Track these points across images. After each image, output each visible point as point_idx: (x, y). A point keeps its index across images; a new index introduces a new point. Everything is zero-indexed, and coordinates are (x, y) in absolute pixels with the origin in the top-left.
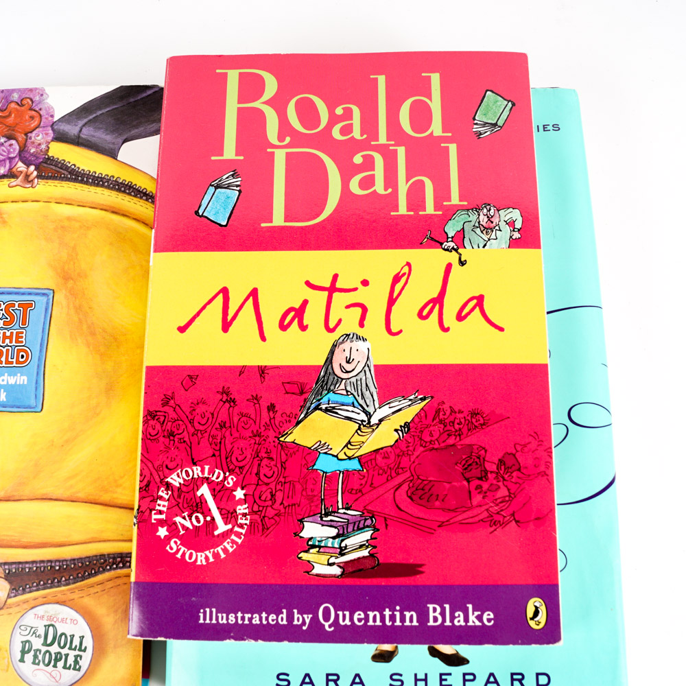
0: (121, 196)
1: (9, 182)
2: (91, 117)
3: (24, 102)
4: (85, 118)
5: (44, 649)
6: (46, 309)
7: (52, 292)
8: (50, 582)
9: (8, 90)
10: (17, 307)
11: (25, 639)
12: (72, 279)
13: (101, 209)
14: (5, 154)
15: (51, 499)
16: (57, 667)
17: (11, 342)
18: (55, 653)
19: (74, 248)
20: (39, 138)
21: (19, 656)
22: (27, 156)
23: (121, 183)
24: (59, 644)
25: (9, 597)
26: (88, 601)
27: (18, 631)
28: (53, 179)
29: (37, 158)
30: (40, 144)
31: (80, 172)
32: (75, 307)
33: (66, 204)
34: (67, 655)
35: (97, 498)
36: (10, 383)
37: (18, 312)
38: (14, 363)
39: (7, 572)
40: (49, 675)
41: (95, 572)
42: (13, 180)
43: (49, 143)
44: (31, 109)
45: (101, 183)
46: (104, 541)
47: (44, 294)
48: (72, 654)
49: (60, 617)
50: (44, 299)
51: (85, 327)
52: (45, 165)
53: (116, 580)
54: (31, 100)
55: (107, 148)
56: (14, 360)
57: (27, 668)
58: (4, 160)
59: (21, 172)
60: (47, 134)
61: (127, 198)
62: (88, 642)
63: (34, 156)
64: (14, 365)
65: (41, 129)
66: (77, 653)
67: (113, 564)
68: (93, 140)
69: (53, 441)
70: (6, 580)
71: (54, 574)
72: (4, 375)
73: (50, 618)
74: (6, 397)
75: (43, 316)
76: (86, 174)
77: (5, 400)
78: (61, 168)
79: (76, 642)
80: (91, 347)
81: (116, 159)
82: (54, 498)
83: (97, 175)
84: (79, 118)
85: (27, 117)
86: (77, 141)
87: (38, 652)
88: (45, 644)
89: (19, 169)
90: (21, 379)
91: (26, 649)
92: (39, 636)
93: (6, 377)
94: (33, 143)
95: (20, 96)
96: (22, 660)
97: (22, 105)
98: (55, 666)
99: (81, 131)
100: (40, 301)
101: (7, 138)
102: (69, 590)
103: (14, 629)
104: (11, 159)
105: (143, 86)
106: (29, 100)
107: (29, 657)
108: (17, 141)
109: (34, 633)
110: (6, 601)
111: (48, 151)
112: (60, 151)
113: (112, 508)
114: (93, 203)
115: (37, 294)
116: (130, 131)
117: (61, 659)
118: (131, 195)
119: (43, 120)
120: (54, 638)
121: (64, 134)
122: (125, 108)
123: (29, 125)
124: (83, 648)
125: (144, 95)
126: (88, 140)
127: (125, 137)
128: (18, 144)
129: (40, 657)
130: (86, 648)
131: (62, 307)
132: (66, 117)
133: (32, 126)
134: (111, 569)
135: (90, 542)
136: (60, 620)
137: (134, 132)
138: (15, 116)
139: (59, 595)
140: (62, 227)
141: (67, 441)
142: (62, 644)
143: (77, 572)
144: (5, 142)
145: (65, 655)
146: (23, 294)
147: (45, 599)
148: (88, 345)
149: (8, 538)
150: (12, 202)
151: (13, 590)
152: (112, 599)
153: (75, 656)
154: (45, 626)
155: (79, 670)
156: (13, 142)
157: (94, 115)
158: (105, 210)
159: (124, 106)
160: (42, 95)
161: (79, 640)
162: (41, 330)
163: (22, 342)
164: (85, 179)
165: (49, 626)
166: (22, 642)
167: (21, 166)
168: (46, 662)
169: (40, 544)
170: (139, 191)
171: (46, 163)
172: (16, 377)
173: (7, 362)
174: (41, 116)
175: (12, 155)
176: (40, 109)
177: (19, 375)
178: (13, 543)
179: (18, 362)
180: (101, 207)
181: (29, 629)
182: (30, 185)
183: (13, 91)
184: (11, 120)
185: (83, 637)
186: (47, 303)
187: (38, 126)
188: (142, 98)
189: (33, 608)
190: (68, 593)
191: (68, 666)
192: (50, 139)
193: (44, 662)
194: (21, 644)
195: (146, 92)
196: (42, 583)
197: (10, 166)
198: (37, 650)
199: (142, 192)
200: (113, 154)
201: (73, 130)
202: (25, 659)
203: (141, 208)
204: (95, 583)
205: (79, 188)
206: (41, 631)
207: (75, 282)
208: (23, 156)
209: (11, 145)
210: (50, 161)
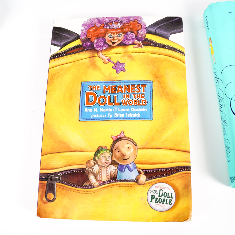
0: (172, 51)
1: (133, 46)
2: (159, 26)
3: (135, 21)
4: (157, 26)
5: (159, 198)
6: (151, 87)
7: (152, 82)
8: (160, 175)
9: (129, 17)
10: (140, 86)
11: (152, 194)
12: (159, 78)
13: (166, 56)
14: (131, 37)
15: (158, 148)
16: (163, 204)
17: (140, 98)
18: (163, 199)
19: (158, 68)
20: (142, 32)
21: (150, 200)
22: (139, 38)
23: (172, 47)
24: (164, 196)
25: (146, 180)
26: (173, 182)
27: (150, 192)
28: (148, 46)
29: (142, 39)
30: (142, 34)
31: (157, 44)
32: (161, 87)
33: (154, 54)
34: (167, 200)
35: (174, 148)
36: (141, 111)
37: (141, 88)
38: (142, 104)
39: (145, 172)
40: (161, 206)
41: (175, 172)
42: (134, 46)
43: (145, 34)
44: (138, 23)
45: (165, 47)
46: (177, 162)
47: (150, 82)
48: (168, 199)
49: (164, 187)
50: (150, 84)
51: (165, 93)
52: (145, 41)
53: (182, 175)
54: (137, 20)
55: (165, 36)
56: (142, 103)
57: (153, 204)
58: (131, 39)
59: (137, 43)
60: (144, 31)
61: (174, 52)
62: (174, 195)
63: (141, 38)
64: (142, 105)
65: (142, 30)
66: (170, 199)
67: (181, 169)
68: (160, 33)
69: (157, 130)
70: (145, 175)
71: (161, 173)
72: (138, 108)
73: (161, 187)
74: (140, 115)
75: (150, 90)
76: (159, 44)
77: (140, 116)
78: (151, 42)
79: (170, 195)
80: (168, 100)
81: (169, 40)
82: (160, 148)
83: (163, 45)
84: (155, 26)
85: (137, 26)
86: (155, 34)
87: (157, 199)
88: (159, 196)
89: (136, 42)
90: (144, 110)
91: (153, 198)
92: (157, 193)
93: (139, 109)
94: (140, 34)
95: (133, 19)
96: (152, 201)
97: (135, 22)
98: (163, 203)
99: (156, 30)
100: (149, 85)
101: (131, 32)
102: (166, 178)
103: (148, 191)
104: (133, 39)
105: (174, 17)
106: (136, 20)
107: (154, 200)
108: (134, 33)
109: (155, 192)
110: (145, 182)
111: (145, 36)
112: (149, 37)
113: (179, 151)
114: (163, 53)
115: (147, 82)
116: (172, 31)
117: (165, 201)
118: (175, 51)
119: (142, 27)
120: (162, 194)
121: (150, 31)
122: (169, 24)
123: (138, 28)
124: (172, 197)
125: (175, 20)
126: (159, 34)
127: (171, 33)
128: (135, 34)
129: (158, 200)
130: (173, 197)
131: (156, 87)
132: (150, 26)
133: (139, 28)
134: (180, 171)
135: (173, 162)
136: (164, 188)
137: (173, 31)
138: (133, 25)
139: (163, 180)
140: (153, 61)
141: (162, 130)
142: (165, 196)
143: (169, 172)
144: (130, 33)
145: (166, 199)
146: (142, 82)
147: (158, 181)
148: (167, 99)
149: (145, 161)
150: (135, 53)
151: (147, 178)
152: (181, 181)
153: (169, 200)
154: (159, 190)
155: (171, 204)
156: (133, 33)
157: (160, 26)
158: (167, 56)
159: (169, 23)
160: (141, 19)
161: (171, 194)
162: (150, 94)
163: (144, 98)
164: (159, 46)
165: (160, 190)
166: (151, 195)
167: (137, 41)
168: (160, 202)
169: (156, 163)
170: (177, 50)
171: (145, 40)
172: (143, 109)
173: (139, 104)
174: (141, 25)
175: (133, 38)
176: (141, 23)
177: (144, 108)
178: (146, 163)
179: (143, 104)
180: (166, 55)
181: (153, 191)
182: (141, 47)
183: (131, 17)
184: (131, 26)
185: (172, 193)
186: (151, 85)
187: (141, 29)
188: (174, 21)
189: (155, 184)
190: (166, 179)
191: (167, 203)
192: (145, 33)
193: (159, 202)
194: (151, 196)
195: (175, 19)
196: (157, 176)
197: (133, 41)
198: (157, 198)
199: (178, 50)
200: (167, 38)
201: (153, 30)
202: (153, 201)
203: (179, 56)
204: (175, 176)
205: (158, 49)
206: (158, 192)
207: (160, 79)
208: (137, 38)
209: (132, 34)
210: (146, 40)
